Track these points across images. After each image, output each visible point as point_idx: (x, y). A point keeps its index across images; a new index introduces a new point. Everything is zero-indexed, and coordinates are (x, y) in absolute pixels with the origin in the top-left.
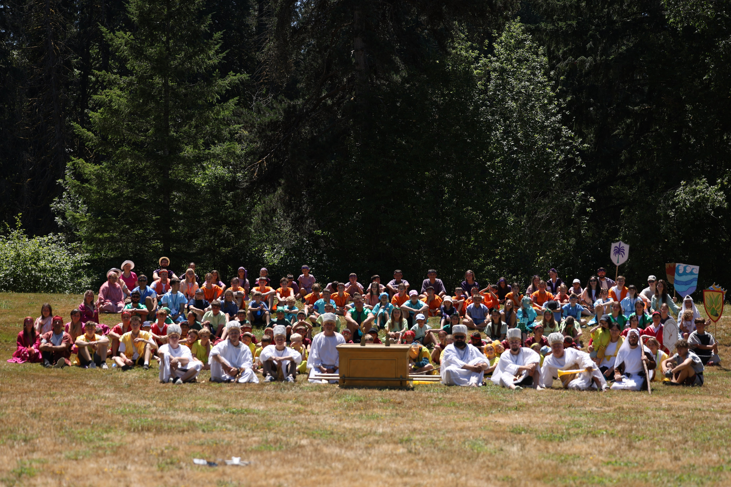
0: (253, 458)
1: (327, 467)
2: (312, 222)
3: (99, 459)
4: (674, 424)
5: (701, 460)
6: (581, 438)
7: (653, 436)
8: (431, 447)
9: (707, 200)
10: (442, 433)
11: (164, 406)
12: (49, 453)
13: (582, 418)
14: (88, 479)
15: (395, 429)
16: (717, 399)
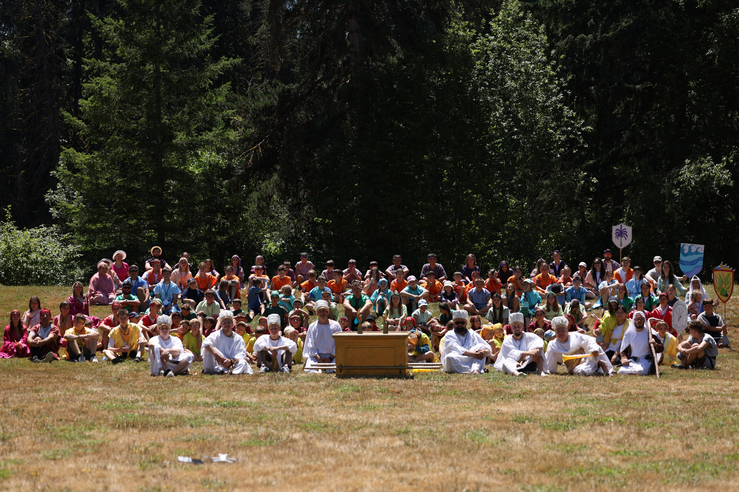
0: (241, 454)
1: (319, 463)
2: (310, 208)
3: (78, 458)
4: (685, 410)
5: (715, 447)
6: (588, 426)
7: (663, 422)
8: (429, 439)
9: (713, 178)
10: (442, 423)
11: (153, 400)
12: (26, 453)
13: (588, 405)
14: (64, 480)
15: (393, 420)
16: (728, 382)
